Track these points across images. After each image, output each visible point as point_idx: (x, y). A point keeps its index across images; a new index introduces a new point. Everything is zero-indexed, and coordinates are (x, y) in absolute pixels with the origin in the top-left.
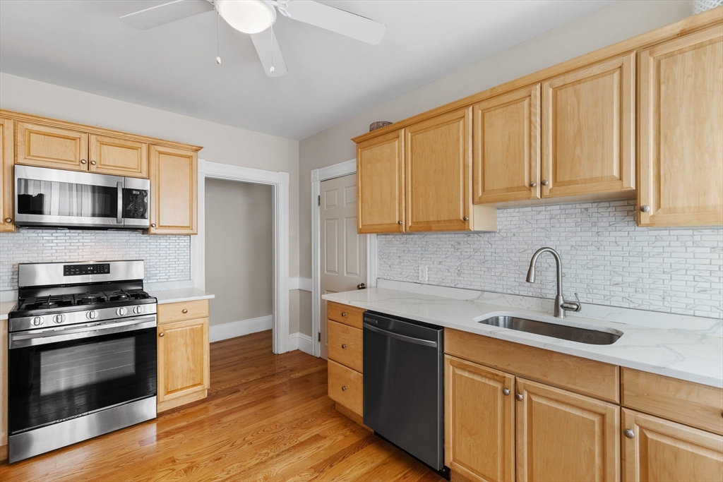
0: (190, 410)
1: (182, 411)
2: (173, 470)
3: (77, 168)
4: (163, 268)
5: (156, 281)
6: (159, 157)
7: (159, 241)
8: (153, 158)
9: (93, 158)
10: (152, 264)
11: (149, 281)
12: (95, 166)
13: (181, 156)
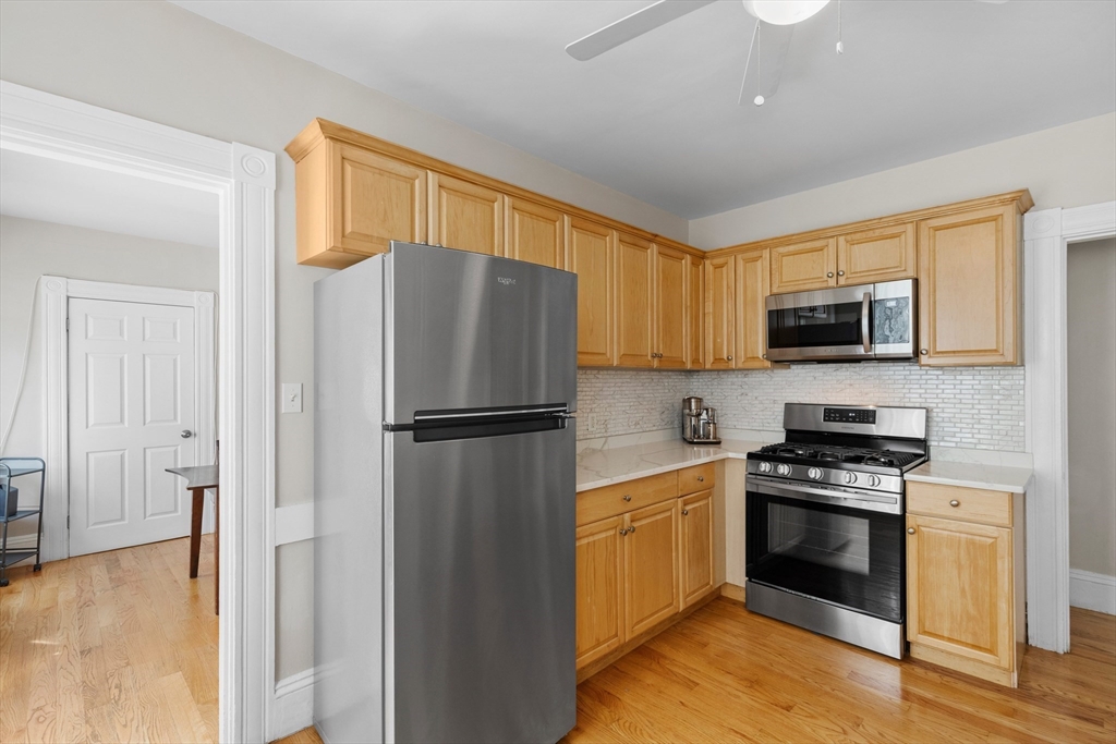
0: (961, 686)
1: (946, 678)
2: (845, 732)
3: (824, 285)
4: (968, 424)
5: (953, 445)
6: (935, 236)
7: (958, 377)
8: (924, 242)
9: (842, 267)
10: (945, 415)
11: (942, 444)
12: (845, 277)
13: (978, 222)
